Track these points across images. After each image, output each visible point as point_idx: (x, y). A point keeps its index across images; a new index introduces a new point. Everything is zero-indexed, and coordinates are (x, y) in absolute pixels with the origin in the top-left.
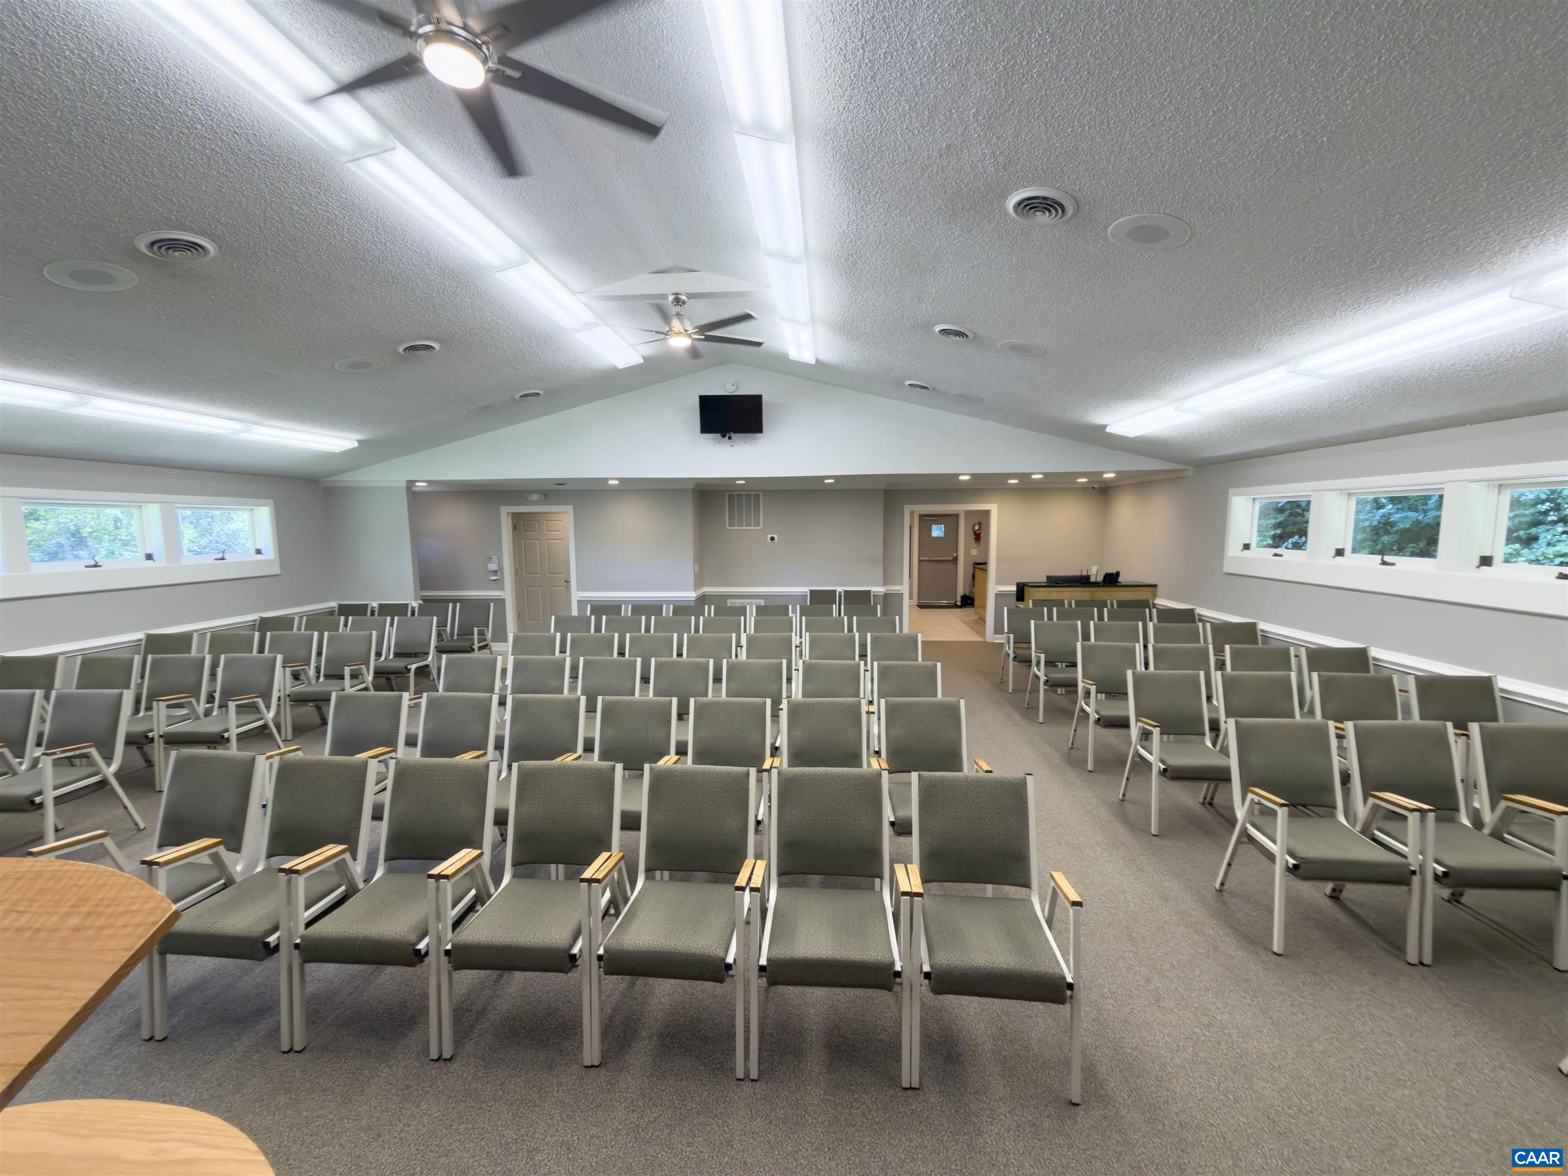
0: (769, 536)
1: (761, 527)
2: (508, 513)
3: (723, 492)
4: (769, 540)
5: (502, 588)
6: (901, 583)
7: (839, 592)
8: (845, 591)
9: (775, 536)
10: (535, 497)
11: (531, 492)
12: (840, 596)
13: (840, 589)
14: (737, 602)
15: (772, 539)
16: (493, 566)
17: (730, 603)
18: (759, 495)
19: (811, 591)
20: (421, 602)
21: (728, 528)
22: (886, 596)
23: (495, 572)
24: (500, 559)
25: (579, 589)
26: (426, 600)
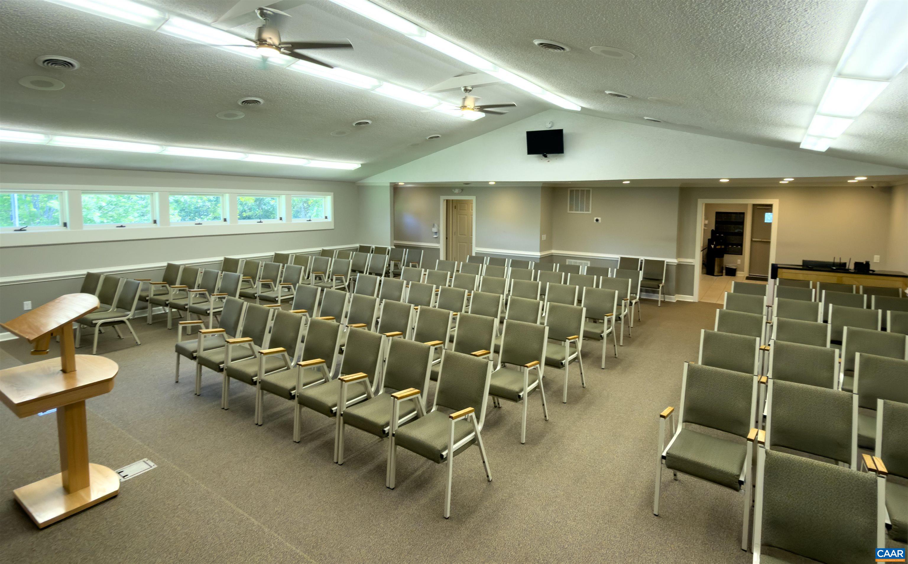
0: (595, 218)
1: (590, 212)
2: (444, 200)
3: (566, 188)
4: (595, 221)
5: (438, 242)
6: (693, 257)
7: (642, 260)
8: (646, 260)
9: (599, 218)
10: (457, 191)
11: (455, 188)
12: (641, 263)
13: (642, 258)
14: (573, 262)
15: (597, 220)
16: (435, 230)
17: (568, 262)
18: (589, 191)
19: (621, 258)
20: (394, 247)
21: (569, 212)
22: (679, 266)
23: (436, 233)
24: (439, 226)
25: (477, 246)
26: (397, 246)
